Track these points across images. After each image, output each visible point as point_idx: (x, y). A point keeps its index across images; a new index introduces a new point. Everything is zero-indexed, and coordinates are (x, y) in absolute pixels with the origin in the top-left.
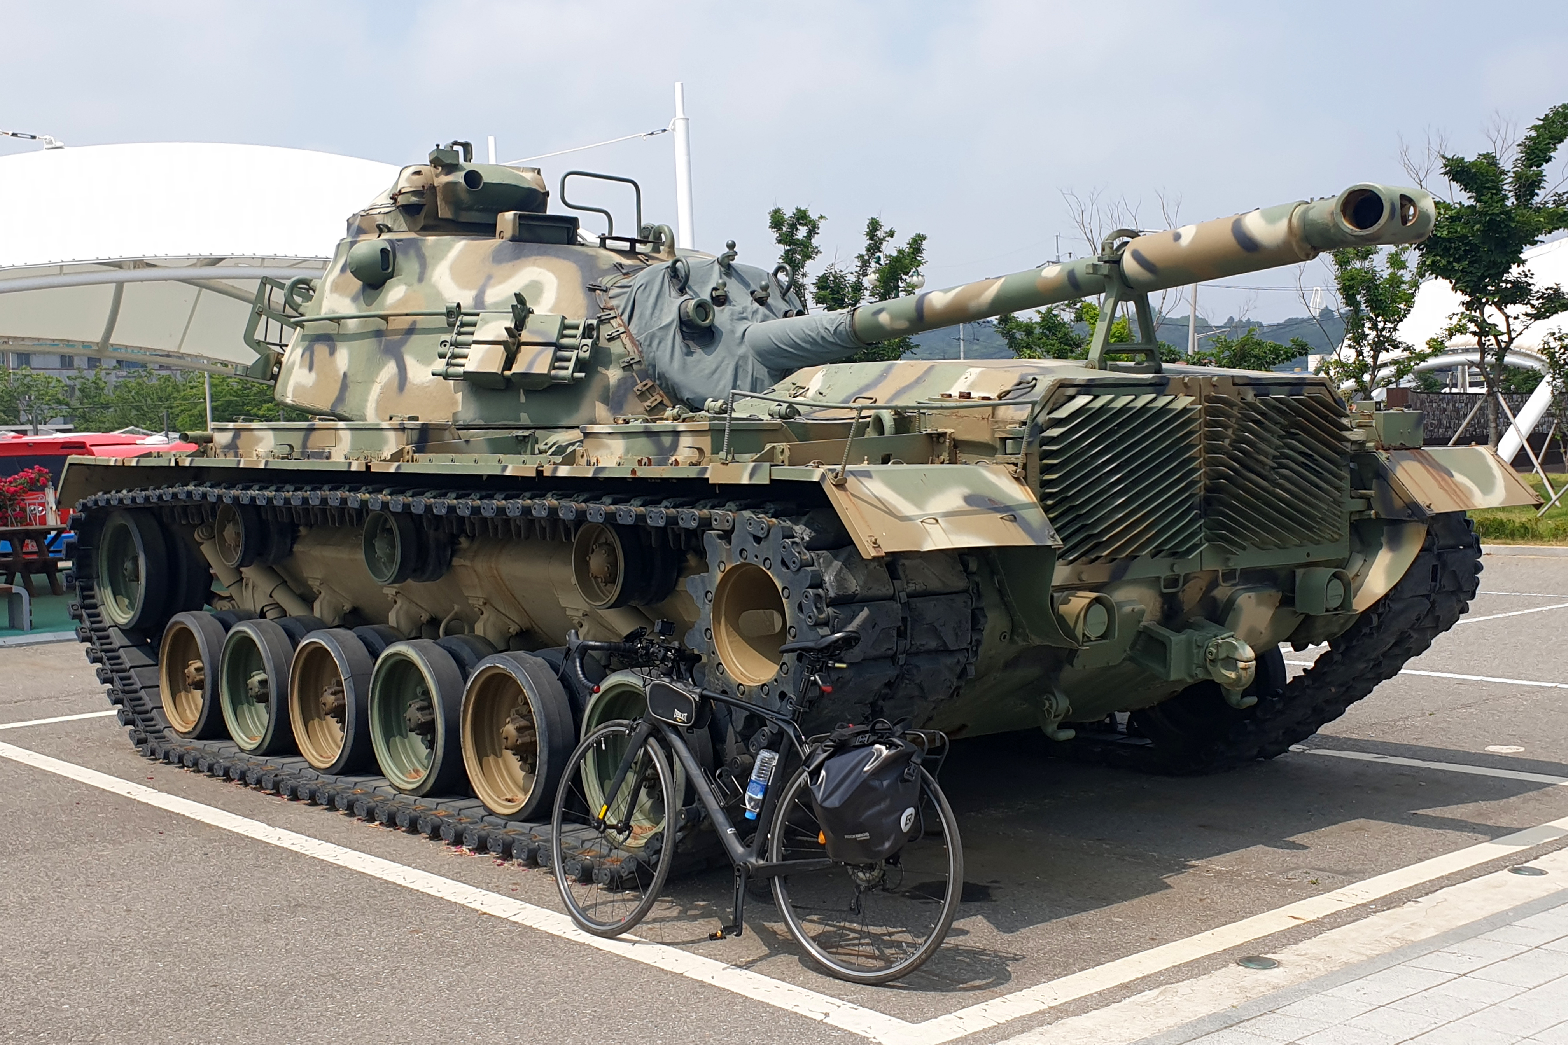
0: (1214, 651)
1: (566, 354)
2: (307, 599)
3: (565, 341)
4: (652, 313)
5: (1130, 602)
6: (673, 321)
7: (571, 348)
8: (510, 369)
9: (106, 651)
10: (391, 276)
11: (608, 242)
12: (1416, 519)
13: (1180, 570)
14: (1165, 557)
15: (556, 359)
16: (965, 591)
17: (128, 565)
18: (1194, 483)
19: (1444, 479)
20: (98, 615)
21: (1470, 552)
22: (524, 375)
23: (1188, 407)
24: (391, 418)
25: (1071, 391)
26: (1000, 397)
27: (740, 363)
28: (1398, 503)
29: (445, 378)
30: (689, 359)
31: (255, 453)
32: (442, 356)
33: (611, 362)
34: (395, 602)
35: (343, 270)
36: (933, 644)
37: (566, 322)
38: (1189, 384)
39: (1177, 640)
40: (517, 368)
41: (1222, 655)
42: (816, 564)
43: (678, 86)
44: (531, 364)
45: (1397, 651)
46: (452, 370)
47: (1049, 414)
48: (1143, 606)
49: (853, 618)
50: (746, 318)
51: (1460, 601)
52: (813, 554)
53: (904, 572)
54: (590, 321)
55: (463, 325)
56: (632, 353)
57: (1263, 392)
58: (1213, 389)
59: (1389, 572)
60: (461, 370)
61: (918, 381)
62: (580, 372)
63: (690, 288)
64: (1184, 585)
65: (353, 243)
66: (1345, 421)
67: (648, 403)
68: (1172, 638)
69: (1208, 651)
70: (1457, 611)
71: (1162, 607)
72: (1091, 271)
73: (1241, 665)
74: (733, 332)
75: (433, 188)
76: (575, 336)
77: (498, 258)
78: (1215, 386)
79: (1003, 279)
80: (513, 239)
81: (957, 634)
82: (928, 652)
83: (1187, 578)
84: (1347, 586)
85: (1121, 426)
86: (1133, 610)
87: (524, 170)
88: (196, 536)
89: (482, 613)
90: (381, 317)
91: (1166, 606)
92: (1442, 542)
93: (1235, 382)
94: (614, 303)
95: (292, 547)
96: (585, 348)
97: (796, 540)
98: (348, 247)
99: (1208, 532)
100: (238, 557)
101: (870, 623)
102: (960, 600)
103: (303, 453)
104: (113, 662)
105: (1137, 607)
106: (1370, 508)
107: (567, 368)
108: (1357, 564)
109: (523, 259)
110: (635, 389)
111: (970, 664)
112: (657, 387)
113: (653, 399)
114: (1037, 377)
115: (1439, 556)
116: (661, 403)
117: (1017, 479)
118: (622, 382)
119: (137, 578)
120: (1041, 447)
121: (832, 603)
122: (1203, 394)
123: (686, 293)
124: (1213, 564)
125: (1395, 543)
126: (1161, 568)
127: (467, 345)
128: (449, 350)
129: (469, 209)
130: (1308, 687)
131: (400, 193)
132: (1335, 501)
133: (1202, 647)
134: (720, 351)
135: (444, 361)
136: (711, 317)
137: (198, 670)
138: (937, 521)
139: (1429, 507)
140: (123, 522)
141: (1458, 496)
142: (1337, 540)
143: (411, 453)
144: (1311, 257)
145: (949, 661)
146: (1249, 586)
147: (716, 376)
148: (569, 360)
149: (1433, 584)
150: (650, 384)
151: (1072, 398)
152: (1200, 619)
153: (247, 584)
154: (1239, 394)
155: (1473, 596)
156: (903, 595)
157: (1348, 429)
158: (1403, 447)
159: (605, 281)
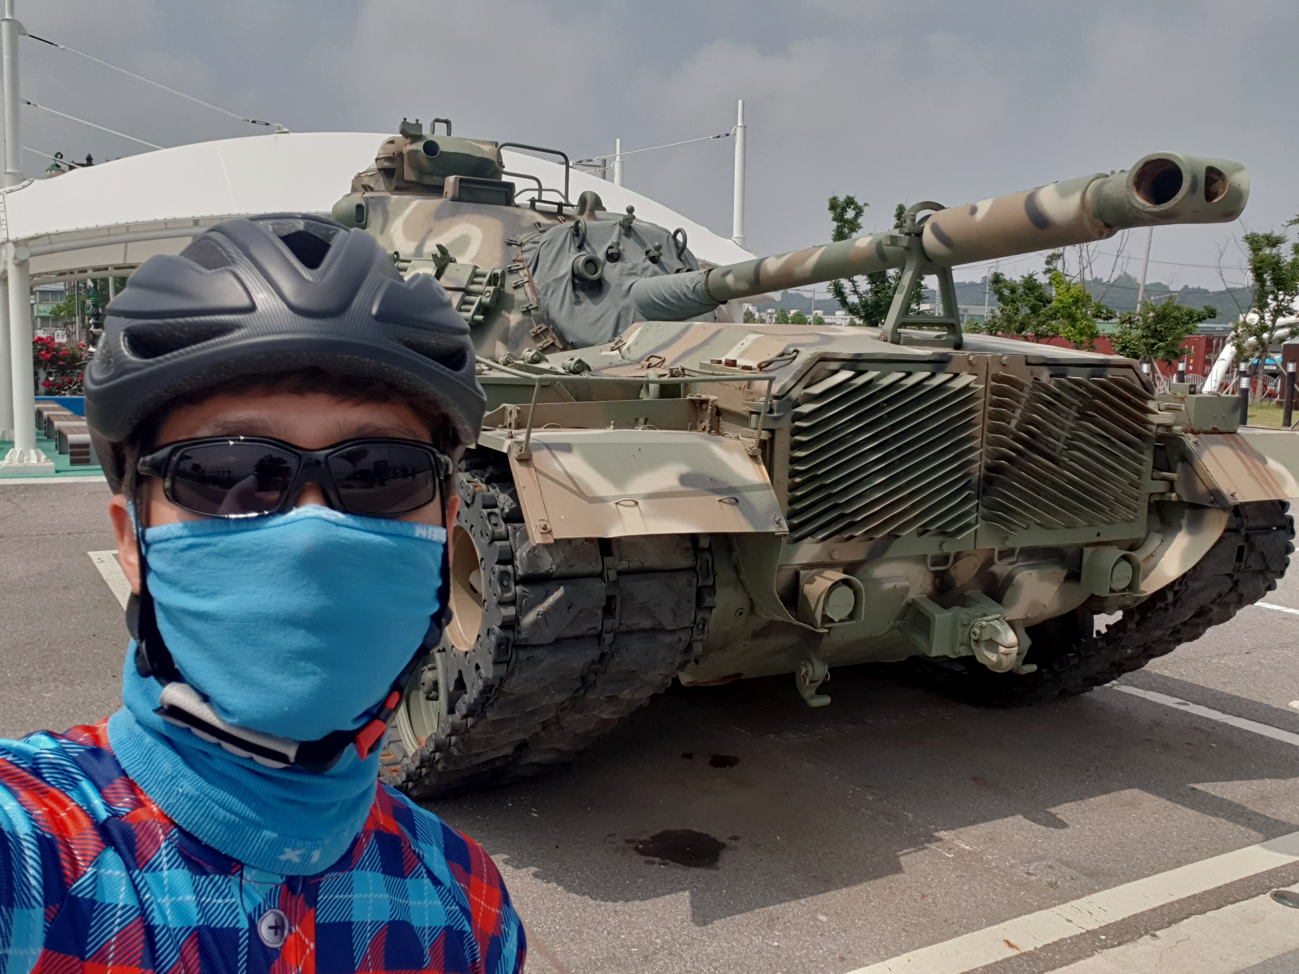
0: (978, 632)
1: (472, 298)
3: (474, 287)
4: (551, 266)
5: (889, 579)
6: (566, 274)
7: (477, 293)
11: (537, 204)
12: (1218, 506)
13: (950, 548)
14: (933, 536)
15: (464, 302)
16: (692, 569)
18: (971, 462)
19: (1255, 466)
21: (1282, 533)
23: (972, 385)
25: (834, 366)
26: (760, 367)
27: (623, 313)
28: (1201, 488)
30: (577, 308)
33: (513, 307)
36: (647, 624)
37: (478, 271)
38: (974, 363)
39: (941, 617)
41: (986, 637)
42: (511, 538)
43: (740, 102)
45: (1197, 620)
47: (805, 388)
48: (907, 583)
49: (546, 597)
50: (635, 274)
51: (1268, 580)
52: (509, 527)
53: (619, 548)
54: (499, 271)
56: (531, 300)
57: (1061, 372)
58: (1001, 367)
59: (1184, 557)
61: (706, 343)
62: (481, 314)
63: (589, 245)
64: (953, 564)
66: (1151, 405)
67: (541, 344)
68: (936, 615)
69: (972, 631)
70: (1263, 588)
71: (934, 582)
72: (889, 243)
73: (1002, 649)
74: (620, 285)
75: (401, 154)
76: (481, 283)
77: (439, 214)
78: (1004, 365)
79: (824, 248)
80: (453, 199)
81: (675, 615)
82: (643, 630)
83: (958, 556)
84: (1136, 569)
85: (889, 402)
86: (895, 587)
87: (484, 143)
91: (937, 581)
92: (1252, 524)
93: (1030, 362)
94: (525, 256)
96: (488, 294)
97: (497, 510)
99: (986, 511)
101: (566, 603)
102: (682, 580)
105: (900, 584)
106: (1172, 489)
107: (469, 311)
108: (1155, 542)
109: (459, 216)
110: (531, 331)
111: (696, 641)
112: (551, 331)
113: (545, 341)
114: (799, 349)
115: (1247, 537)
116: (553, 344)
117: (753, 457)
118: (520, 324)
120: (793, 422)
121: (525, 581)
122: (991, 373)
123: (584, 249)
124: (989, 543)
125: (1195, 525)
126: (931, 546)
129: (430, 174)
130: (1102, 648)
131: (381, 158)
132: (1133, 484)
133: (968, 625)
134: (606, 302)
136: (599, 272)
138: (637, 503)
139: (1232, 495)
141: (1268, 484)
142: (1133, 521)
144: (1105, 235)
145: (668, 639)
146: (1031, 562)
147: (600, 323)
148: (472, 303)
149: (1237, 564)
150: (544, 327)
151: (835, 372)
152: (975, 592)
154: (1032, 373)
155: (1281, 574)
156: (612, 575)
157: (1154, 413)
158: (1215, 431)
159: (522, 237)
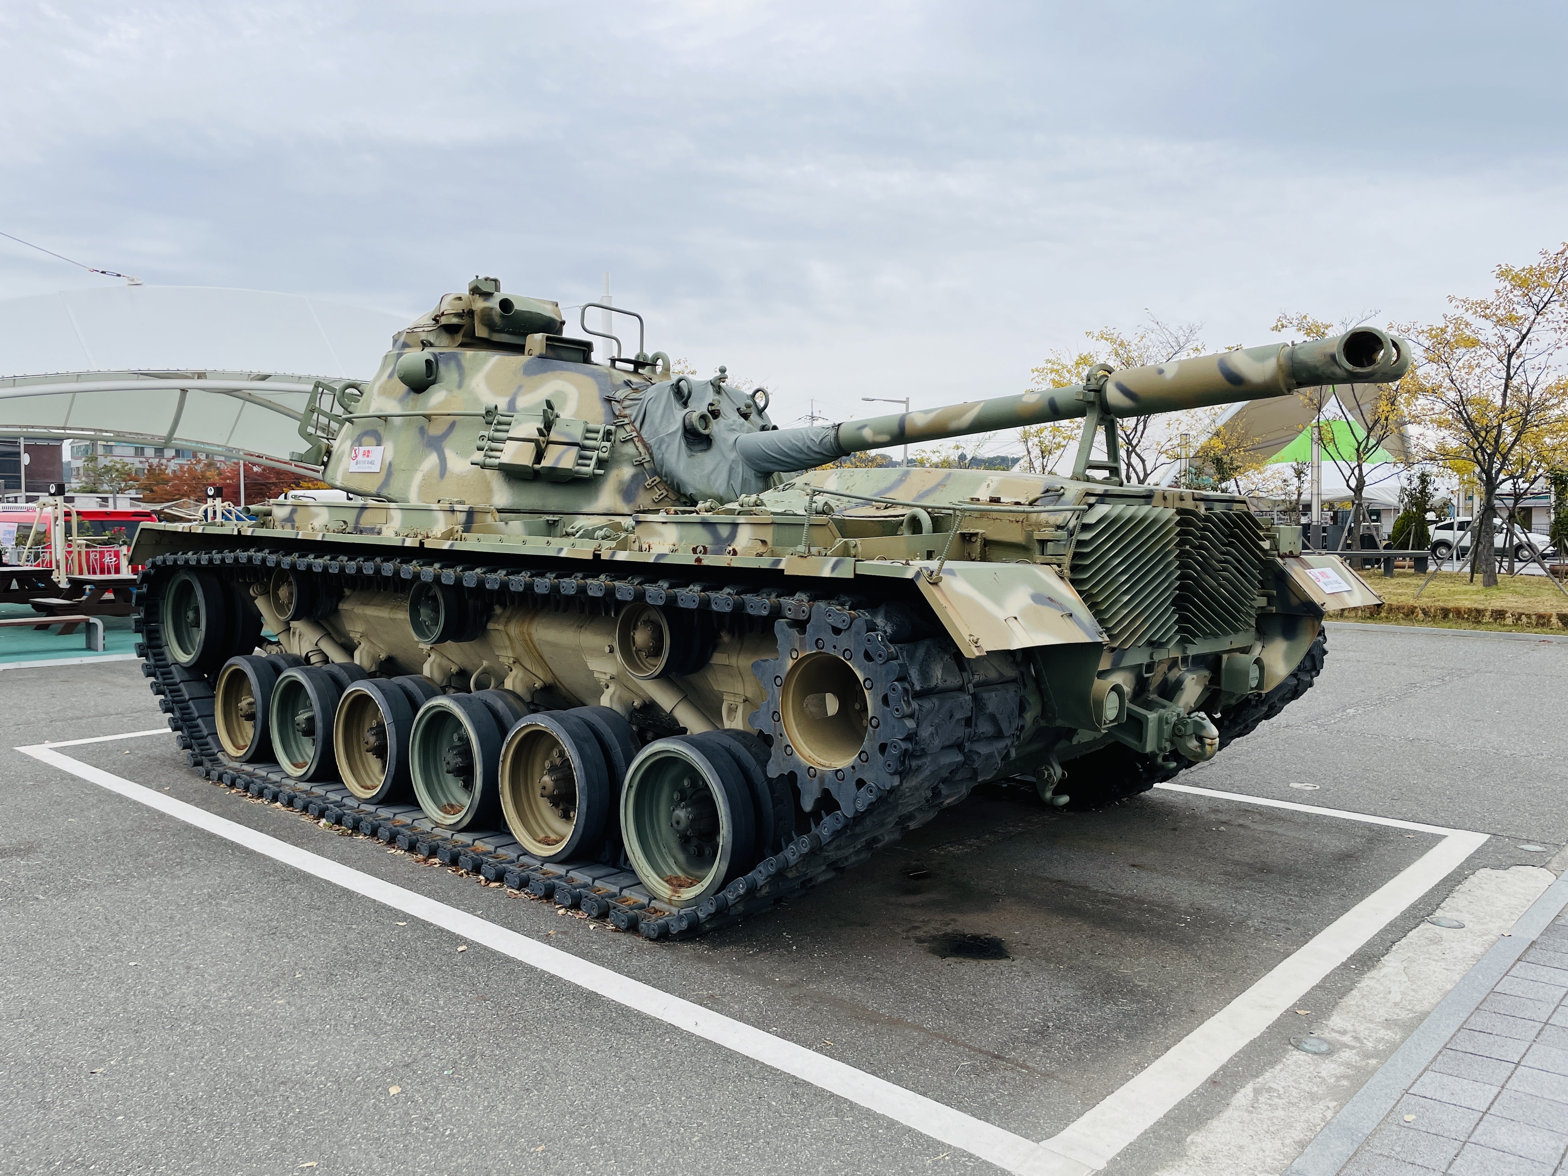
0: (1183, 728)
1: (589, 453)
2: (349, 648)
3: (588, 442)
4: (661, 422)
6: (678, 429)
7: (593, 449)
8: (539, 463)
9: (168, 685)
10: (434, 382)
11: (617, 363)
12: (1312, 615)
14: (1147, 647)
15: (582, 457)
17: (191, 614)
18: (1171, 584)
20: (162, 654)
22: (552, 470)
24: (439, 501)
26: (1029, 503)
27: (733, 466)
28: (1294, 601)
29: (482, 468)
30: (691, 461)
31: (310, 526)
32: (480, 449)
33: (625, 461)
34: (429, 656)
35: (391, 376)
37: (588, 426)
38: (1167, 498)
40: (545, 463)
41: (1189, 732)
42: (901, 657)
44: (559, 459)
46: (489, 461)
47: (1078, 519)
50: (734, 430)
52: (897, 647)
54: (609, 427)
55: (499, 423)
56: (643, 454)
57: (1210, 507)
59: (1287, 658)
60: (497, 461)
62: (598, 469)
63: (691, 403)
65: (399, 355)
66: (1261, 533)
67: (656, 496)
68: (1148, 716)
69: (1176, 727)
72: (1081, 398)
73: (1208, 741)
74: (726, 440)
75: (471, 311)
76: (596, 439)
77: (528, 370)
80: (540, 357)
83: (1158, 665)
87: (545, 303)
88: (251, 592)
89: (511, 670)
90: (424, 416)
91: (1137, 687)
93: (1195, 498)
94: (627, 412)
95: (337, 605)
96: (604, 449)
97: (880, 633)
98: (395, 359)
99: (1179, 626)
100: (290, 613)
101: (949, 714)
103: (355, 528)
104: (173, 694)
106: (1269, 604)
108: (1257, 650)
109: (549, 373)
110: (646, 484)
112: (663, 483)
113: (660, 493)
114: (1063, 486)
116: (667, 496)
117: (1062, 579)
118: (634, 478)
119: (197, 625)
122: (1175, 507)
123: (689, 407)
125: (1291, 634)
126: (1144, 656)
127: (503, 441)
128: (487, 444)
129: (501, 331)
131: (443, 314)
133: (1170, 724)
134: (716, 455)
135: (483, 453)
136: (709, 427)
137: (250, 704)
138: (1017, 619)
139: (1322, 605)
140: (188, 578)
141: (1336, 597)
142: (1248, 630)
143: (460, 532)
147: (714, 475)
148: (591, 458)
150: (658, 480)
151: (1095, 506)
152: (1155, 697)
153: (294, 633)
157: (1263, 540)
158: (1291, 555)
159: (620, 394)
